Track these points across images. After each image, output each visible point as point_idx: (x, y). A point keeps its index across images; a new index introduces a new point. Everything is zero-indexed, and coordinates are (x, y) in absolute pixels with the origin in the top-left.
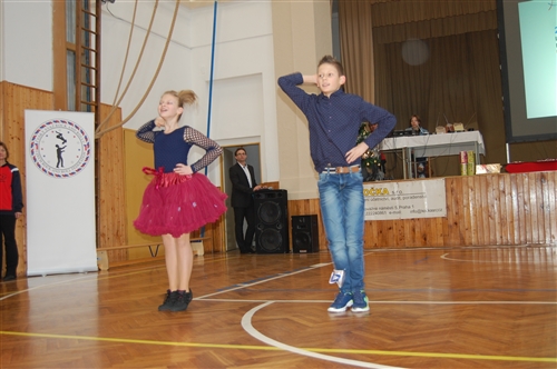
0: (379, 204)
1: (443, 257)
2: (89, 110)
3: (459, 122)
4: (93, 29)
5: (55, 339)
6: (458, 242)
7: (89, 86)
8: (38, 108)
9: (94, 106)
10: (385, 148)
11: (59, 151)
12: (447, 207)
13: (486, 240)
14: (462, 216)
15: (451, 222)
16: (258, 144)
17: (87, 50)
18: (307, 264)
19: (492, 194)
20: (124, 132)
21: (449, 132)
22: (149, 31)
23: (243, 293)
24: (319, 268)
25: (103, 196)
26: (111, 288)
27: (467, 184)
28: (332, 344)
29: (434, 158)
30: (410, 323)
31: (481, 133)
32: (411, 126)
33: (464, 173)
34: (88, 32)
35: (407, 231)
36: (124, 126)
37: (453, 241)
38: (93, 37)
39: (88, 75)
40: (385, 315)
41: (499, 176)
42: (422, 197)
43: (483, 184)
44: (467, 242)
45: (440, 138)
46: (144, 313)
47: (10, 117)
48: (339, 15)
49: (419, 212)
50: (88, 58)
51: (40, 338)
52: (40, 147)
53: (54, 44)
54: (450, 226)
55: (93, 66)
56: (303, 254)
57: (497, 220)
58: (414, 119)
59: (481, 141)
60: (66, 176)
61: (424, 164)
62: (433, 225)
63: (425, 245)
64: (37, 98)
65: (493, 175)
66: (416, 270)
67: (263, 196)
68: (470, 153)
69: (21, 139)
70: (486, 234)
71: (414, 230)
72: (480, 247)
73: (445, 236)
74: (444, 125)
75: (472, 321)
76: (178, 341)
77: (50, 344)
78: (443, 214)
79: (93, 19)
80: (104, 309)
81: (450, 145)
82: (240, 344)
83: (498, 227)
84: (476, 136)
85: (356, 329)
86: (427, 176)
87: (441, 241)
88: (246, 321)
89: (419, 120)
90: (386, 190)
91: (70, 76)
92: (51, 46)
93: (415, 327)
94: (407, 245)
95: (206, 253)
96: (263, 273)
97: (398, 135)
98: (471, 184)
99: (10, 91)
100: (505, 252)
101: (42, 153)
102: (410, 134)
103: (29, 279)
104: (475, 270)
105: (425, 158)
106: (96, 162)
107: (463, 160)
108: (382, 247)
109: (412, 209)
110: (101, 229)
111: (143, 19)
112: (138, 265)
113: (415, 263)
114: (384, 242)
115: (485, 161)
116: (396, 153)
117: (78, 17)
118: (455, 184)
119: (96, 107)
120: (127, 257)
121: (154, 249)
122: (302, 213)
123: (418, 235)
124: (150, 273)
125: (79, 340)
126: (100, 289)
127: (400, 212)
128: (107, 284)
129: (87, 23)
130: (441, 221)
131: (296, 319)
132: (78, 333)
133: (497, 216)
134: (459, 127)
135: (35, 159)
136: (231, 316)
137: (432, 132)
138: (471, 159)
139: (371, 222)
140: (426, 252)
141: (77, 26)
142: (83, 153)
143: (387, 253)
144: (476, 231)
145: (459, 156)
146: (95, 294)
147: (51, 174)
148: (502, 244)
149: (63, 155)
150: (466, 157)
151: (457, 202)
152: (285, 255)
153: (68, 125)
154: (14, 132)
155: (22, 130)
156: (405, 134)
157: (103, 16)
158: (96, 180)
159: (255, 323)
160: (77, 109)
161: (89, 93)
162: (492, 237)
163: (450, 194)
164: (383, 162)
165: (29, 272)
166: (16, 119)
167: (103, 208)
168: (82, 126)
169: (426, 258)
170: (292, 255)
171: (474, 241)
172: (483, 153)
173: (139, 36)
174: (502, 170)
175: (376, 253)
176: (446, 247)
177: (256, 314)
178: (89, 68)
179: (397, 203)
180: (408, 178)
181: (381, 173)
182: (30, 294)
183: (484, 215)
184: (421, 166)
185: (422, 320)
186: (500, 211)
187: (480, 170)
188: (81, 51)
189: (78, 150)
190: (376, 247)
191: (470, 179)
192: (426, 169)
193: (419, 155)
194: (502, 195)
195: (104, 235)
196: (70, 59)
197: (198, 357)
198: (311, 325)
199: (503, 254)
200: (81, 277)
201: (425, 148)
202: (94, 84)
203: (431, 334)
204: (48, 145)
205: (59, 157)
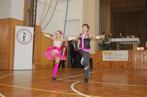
0: (110, 56)
1: (127, 72)
2: (33, 27)
3: (133, 35)
4: (35, 5)
5: (20, 88)
6: (131, 68)
7: (33, 20)
8: (19, 25)
9: (34, 26)
10: (112, 41)
11: (24, 37)
12: (129, 58)
13: (139, 68)
14: (133, 61)
15: (129, 62)
17: (33, 11)
19: (141, 56)
20: (41, 33)
21: (130, 38)
22: (50, 6)
23: (71, 79)
24: (92, 73)
25: (35, 50)
26: (36, 75)
27: (135, 52)
28: (96, 95)
29: (126, 45)
30: (118, 90)
31: (139, 38)
32: (119, 36)
33: (134, 49)
34: (34, 6)
35: (117, 64)
36: (42, 31)
37: (130, 68)
38: (35, 7)
39: (33, 17)
40: (111, 87)
41: (144, 51)
42: (122, 55)
43: (139, 53)
44: (134, 68)
45: (128, 39)
46: (44, 82)
47: (11, 27)
48: (102, 4)
49: (121, 59)
50: (33, 13)
51: (16, 87)
52: (19, 36)
53: (24, 8)
54: (129, 64)
55: (34, 15)
57: (142, 63)
58: (121, 34)
59: (139, 41)
60: (25, 44)
61: (123, 46)
62: (124, 63)
63: (122, 68)
64: (19, 23)
65: (142, 50)
66: (119, 75)
67: (78, 52)
68: (136, 44)
69: (14, 33)
70: (139, 67)
71: (119, 64)
72: (137, 70)
73: (128, 66)
74: (129, 36)
75: (135, 91)
76: (53, 91)
77: (18, 89)
78: (127, 60)
79: (35, 2)
80: (33, 80)
81: (130, 41)
82: (70, 93)
83: (143, 65)
84: (138, 39)
85: (103, 91)
86: (123, 50)
87: (126, 67)
88: (72, 87)
89: (122, 34)
90: (112, 53)
91: (28, 17)
92: (23, 9)
93: (119, 91)
94: (117, 68)
97: (116, 38)
98: (136, 52)
99: (12, 20)
100: (144, 72)
101: (19, 37)
102: (119, 38)
103: (14, 71)
104: (135, 76)
105: (123, 45)
106: (34, 41)
107: (134, 46)
108: (110, 68)
109: (119, 58)
111: (48, 3)
112: (43, 69)
113: (119, 73)
114: (111, 67)
115: (140, 46)
116: (115, 43)
117: (31, 2)
118: (131, 52)
119: (35, 26)
120: (40, 66)
121: (48, 65)
123: (120, 65)
124: (46, 71)
125: (26, 89)
126: (32, 75)
127: (115, 59)
128: (35, 74)
129: (33, 3)
130: (127, 62)
132: (26, 87)
133: (142, 62)
134: (133, 36)
135: (17, 39)
136: (68, 85)
137: (125, 37)
138: (136, 45)
139: (107, 61)
140: (122, 70)
141: (31, 4)
142: (30, 38)
143: (111, 70)
144: (136, 65)
145: (133, 44)
146: (31, 76)
147: (21, 43)
148: (143, 69)
149: (25, 38)
150: (135, 45)
151: (131, 57)
153: (27, 30)
154: (12, 31)
155: (14, 31)
156: (118, 38)
157: (38, 2)
158: (33, 45)
159: (75, 87)
160: (29, 26)
161: (33, 22)
162: (141, 67)
163: (129, 55)
164: (111, 45)
165: (14, 69)
166: (13, 28)
167: (35, 53)
168: (30, 31)
169: (122, 72)
171: (136, 68)
172: (140, 44)
173: (47, 7)
174: (144, 49)
175: (108, 70)
176: (128, 69)
177: (75, 85)
178: (33, 15)
179: (115, 56)
180: (118, 50)
181: (111, 48)
182: (14, 75)
183: (139, 61)
184: (122, 47)
185: (121, 89)
186: (143, 60)
187: (138, 49)
188: (31, 11)
189: (29, 37)
190: (108, 68)
191: (136, 51)
192: (123, 47)
193: (121, 43)
194: (144, 56)
195: (35, 60)
196: (28, 13)
197: (58, 96)
198: (90, 89)
199: (143, 72)
200: (28, 71)
201: (123, 42)
202: (34, 20)
203: (124, 94)
204: (21, 35)
205: (24, 39)
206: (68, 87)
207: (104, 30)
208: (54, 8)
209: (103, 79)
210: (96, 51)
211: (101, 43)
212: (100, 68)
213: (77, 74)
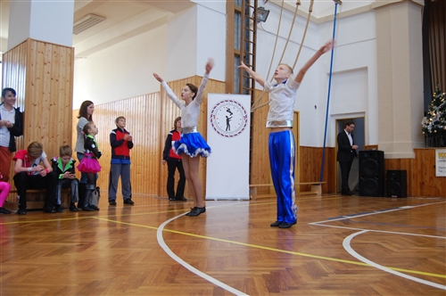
2: (248, 94)
4: (251, 40)
5: (217, 241)
7: (248, 78)
11: (228, 120)
16: (363, 118)
17: (248, 54)
18: (397, 206)
22: (288, 40)
23: (346, 223)
24: (406, 209)
25: (255, 150)
26: (257, 211)
34: (248, 42)
38: (251, 45)
50: (248, 59)
52: (216, 117)
53: (227, 51)
55: (251, 64)
56: (394, 199)
60: (231, 136)
64: (216, 86)
67: (366, 155)
69: (205, 112)
76: (296, 251)
79: (252, 33)
80: (251, 225)
82: (340, 259)
85: (432, 257)
88: (346, 243)
91: (236, 71)
92: (224, 52)
95: (323, 192)
96: (363, 210)
99: (199, 82)
101: (217, 121)
103: (207, 202)
106: (251, 128)
110: (253, 173)
111: (284, 32)
117: (242, 33)
119: (252, 92)
122: (395, 169)
128: (256, 209)
129: (248, 36)
131: (384, 245)
132: (230, 239)
135: (213, 125)
136: (336, 238)
141: (241, 39)
142: (243, 122)
146: (247, 214)
147: (222, 135)
149: (230, 122)
152: (381, 198)
153: (234, 103)
155: (206, 106)
157: (258, 31)
158: (251, 139)
159: (353, 245)
160: (240, 93)
161: (248, 82)
165: (207, 197)
167: (255, 158)
168: (243, 104)
170: (386, 199)
173: (281, 43)
177: (354, 238)
188: (243, 54)
189: (240, 120)
195: (255, 176)
196: (236, 59)
197: (308, 264)
198: (395, 250)
200: (239, 203)
204: (221, 115)
205: (228, 124)
206: (334, 244)
207: (438, 93)
208: (300, 43)
209: (438, 227)
210: (415, 150)
211: (429, 128)
212: (429, 196)
213: (364, 211)
